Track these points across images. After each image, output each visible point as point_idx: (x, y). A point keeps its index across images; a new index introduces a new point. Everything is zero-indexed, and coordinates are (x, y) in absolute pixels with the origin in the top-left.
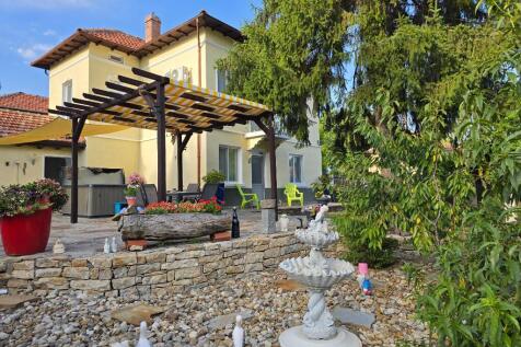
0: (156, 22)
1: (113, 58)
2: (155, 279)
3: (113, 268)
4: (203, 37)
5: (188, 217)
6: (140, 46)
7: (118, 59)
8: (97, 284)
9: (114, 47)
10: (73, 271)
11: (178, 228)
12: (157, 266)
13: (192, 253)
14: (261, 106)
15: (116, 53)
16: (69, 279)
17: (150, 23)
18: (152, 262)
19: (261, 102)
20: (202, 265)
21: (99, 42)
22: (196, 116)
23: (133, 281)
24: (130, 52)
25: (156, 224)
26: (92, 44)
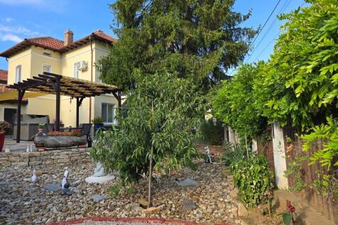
0: (71, 34)
1: (45, 54)
2: (48, 162)
3: (30, 157)
4: (94, 46)
5: (65, 137)
6: (61, 47)
7: (48, 54)
8: (23, 164)
9: (46, 48)
10: (13, 159)
11: (60, 142)
12: (49, 157)
13: (66, 152)
14: (113, 86)
15: (47, 51)
16: (11, 162)
17: (67, 35)
18: (47, 155)
19: (114, 85)
20: (70, 158)
21: (37, 45)
22: (82, 90)
23: (38, 163)
24: (55, 51)
25: (50, 140)
26: (33, 47)
